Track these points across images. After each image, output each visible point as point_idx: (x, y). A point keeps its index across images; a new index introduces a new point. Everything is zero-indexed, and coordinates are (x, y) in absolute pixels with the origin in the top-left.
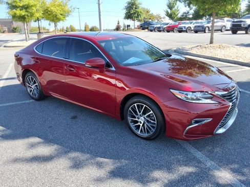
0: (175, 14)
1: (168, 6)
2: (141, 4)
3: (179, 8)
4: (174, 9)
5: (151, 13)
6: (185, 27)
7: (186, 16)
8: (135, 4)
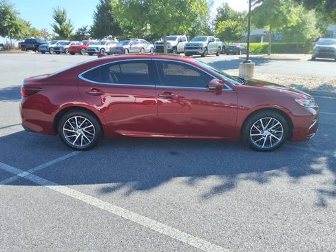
0: (67, 30)
1: (56, 19)
2: (19, 14)
3: (71, 23)
4: (64, 24)
5: (32, 27)
6: (97, 48)
7: (83, 34)
8: (9, 12)
